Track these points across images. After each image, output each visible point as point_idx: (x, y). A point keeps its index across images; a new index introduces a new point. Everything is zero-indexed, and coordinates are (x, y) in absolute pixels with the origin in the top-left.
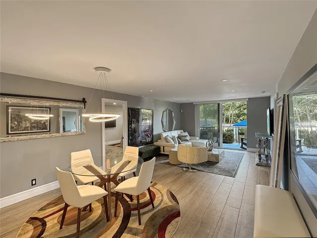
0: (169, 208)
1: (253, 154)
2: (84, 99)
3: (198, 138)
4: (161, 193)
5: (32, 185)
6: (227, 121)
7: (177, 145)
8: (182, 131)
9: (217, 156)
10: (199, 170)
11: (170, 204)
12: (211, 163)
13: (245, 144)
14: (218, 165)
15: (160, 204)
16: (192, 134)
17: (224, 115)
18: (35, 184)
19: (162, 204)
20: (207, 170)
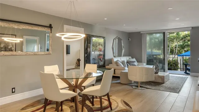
0: (124, 110)
1: (196, 77)
2: (50, 25)
3: (145, 64)
4: (116, 101)
5: (13, 92)
6: (172, 52)
7: (126, 68)
8: (130, 57)
9: (163, 78)
10: (147, 88)
11: (125, 108)
12: (157, 83)
13: (189, 70)
14: (164, 85)
15: (116, 108)
16: (139, 61)
17: (169, 47)
18: (14, 92)
19: (118, 108)
20: (153, 88)
